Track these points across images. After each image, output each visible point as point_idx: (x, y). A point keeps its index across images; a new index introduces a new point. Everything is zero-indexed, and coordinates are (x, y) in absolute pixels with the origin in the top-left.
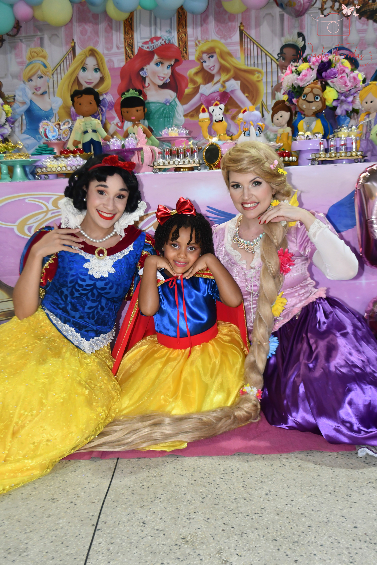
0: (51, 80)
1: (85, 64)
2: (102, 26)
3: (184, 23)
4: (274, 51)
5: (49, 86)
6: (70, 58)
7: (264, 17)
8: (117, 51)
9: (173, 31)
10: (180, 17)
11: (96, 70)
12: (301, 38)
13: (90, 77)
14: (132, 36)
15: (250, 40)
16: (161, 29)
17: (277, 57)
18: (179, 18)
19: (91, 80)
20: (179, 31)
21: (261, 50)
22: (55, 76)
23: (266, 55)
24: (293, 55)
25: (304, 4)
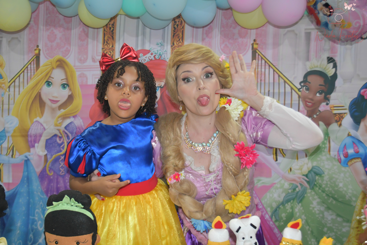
0: (7, 93)
1: (50, 77)
2: (76, 32)
3: (181, 34)
4: (295, 78)
5: (3, 101)
6: (32, 69)
7: (284, 35)
8: (92, 64)
9: (165, 44)
10: (176, 26)
11: (64, 86)
12: (331, 65)
13: (55, 95)
14: (113, 46)
15: (265, 62)
16: (150, 41)
17: (299, 87)
18: (174, 28)
19: (57, 97)
20: (173, 44)
21: (279, 76)
22: (12, 89)
23: (285, 82)
24: (320, 85)
25: (364, 26)
